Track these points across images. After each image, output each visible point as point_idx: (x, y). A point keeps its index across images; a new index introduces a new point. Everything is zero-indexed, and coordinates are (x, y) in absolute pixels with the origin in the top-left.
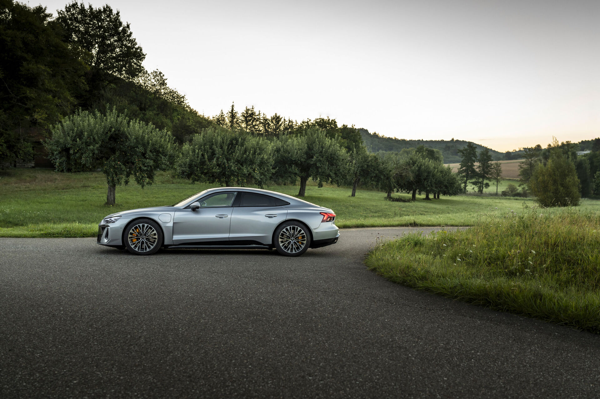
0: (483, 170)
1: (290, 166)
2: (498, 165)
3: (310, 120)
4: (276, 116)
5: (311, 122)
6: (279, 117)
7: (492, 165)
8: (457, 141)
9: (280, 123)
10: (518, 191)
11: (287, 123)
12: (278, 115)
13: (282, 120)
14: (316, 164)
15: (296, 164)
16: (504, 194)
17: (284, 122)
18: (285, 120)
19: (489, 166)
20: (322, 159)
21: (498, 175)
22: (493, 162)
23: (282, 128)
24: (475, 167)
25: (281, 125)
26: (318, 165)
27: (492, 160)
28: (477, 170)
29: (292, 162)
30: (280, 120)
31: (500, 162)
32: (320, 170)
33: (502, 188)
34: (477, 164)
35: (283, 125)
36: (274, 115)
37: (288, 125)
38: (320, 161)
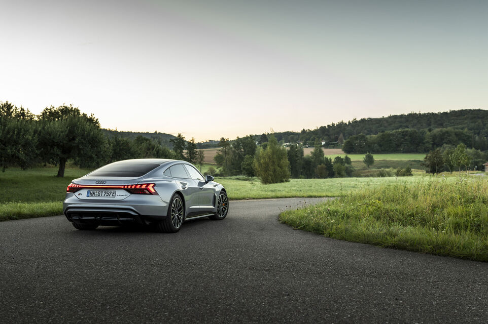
0: (190, 156)
1: (52, 147)
2: (201, 152)
3: (53, 107)
4: (7, 103)
5: (55, 109)
6: (10, 105)
7: (197, 152)
8: (159, 133)
9: (11, 110)
10: (216, 173)
11: (19, 110)
12: (9, 103)
13: (14, 108)
14: (78, 146)
15: (58, 146)
17: (16, 110)
18: (16, 108)
19: (195, 153)
20: (83, 141)
21: (202, 160)
22: (197, 150)
23: (13, 115)
24: (184, 154)
25: (12, 112)
26: (81, 147)
27: (196, 148)
28: (186, 156)
29: (53, 144)
30: (11, 108)
31: (203, 150)
32: (82, 152)
33: (205, 170)
34: (185, 151)
35: (14, 112)
36: (5, 102)
37: (20, 112)
38: (82, 143)
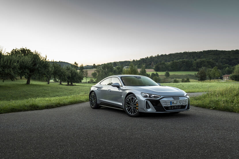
10: (94, 81)
16: (89, 82)
19: (83, 72)
21: (87, 75)
27: (84, 69)
29: (26, 68)
31: (87, 70)
33: (88, 80)
